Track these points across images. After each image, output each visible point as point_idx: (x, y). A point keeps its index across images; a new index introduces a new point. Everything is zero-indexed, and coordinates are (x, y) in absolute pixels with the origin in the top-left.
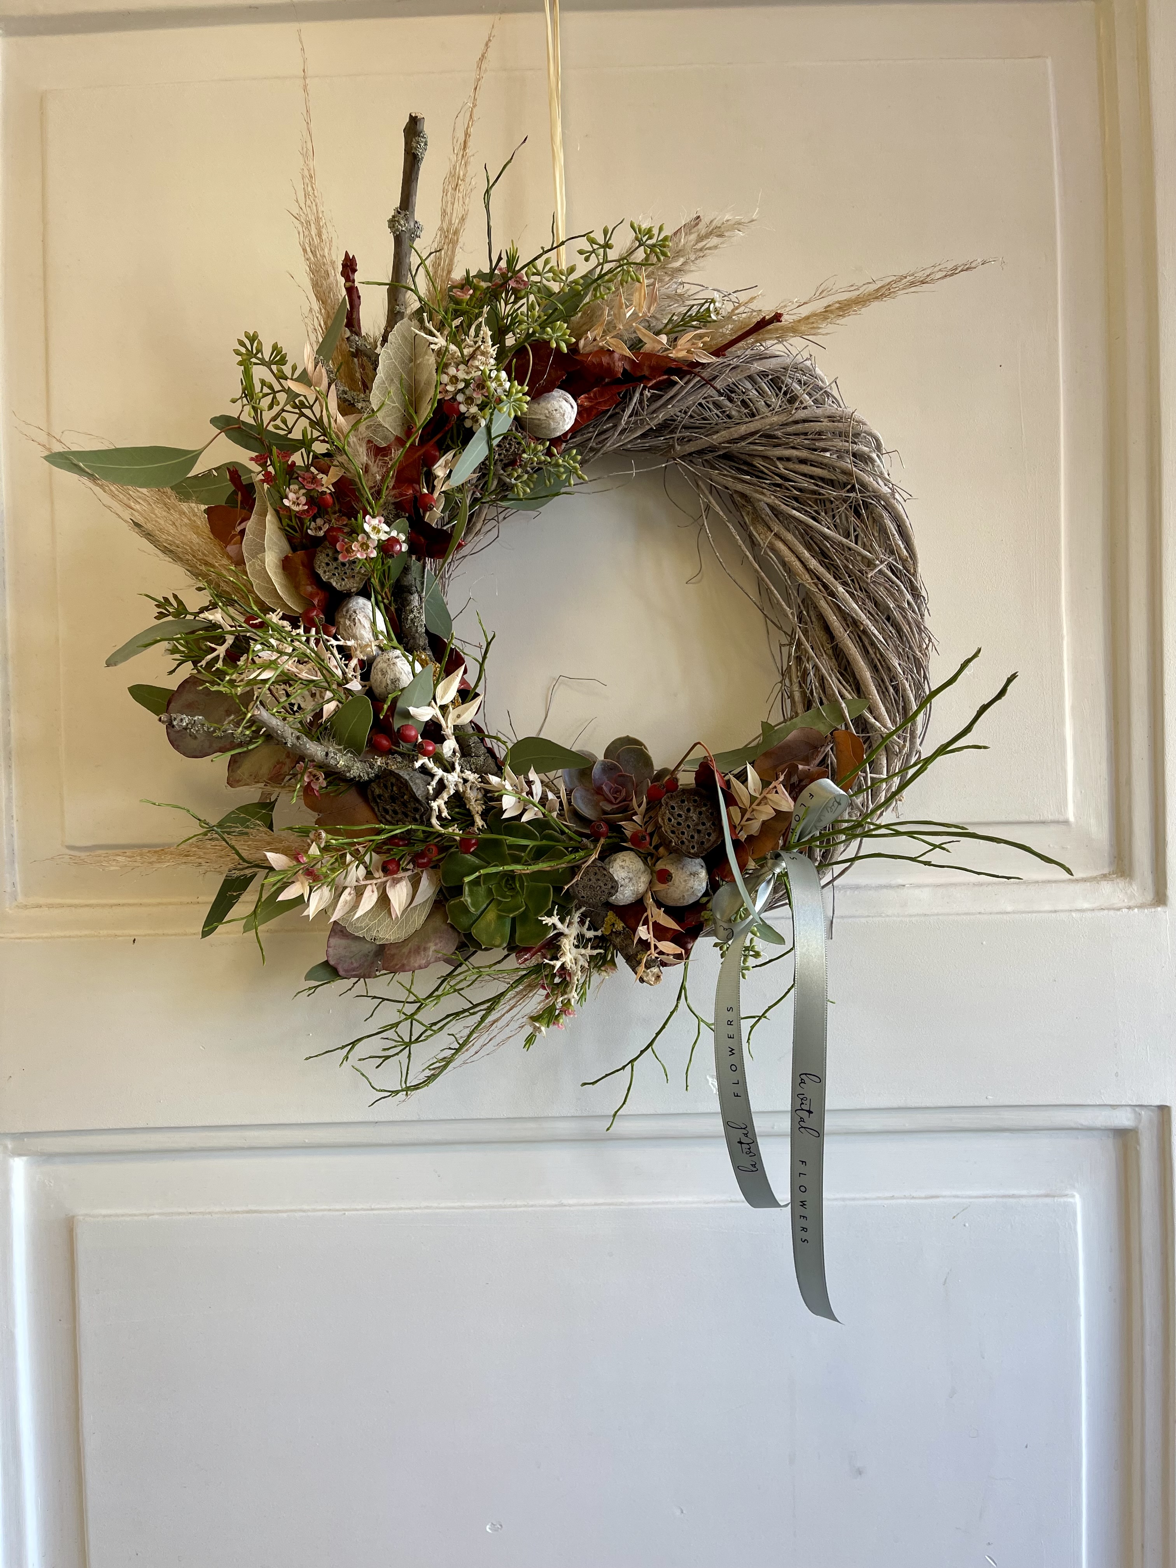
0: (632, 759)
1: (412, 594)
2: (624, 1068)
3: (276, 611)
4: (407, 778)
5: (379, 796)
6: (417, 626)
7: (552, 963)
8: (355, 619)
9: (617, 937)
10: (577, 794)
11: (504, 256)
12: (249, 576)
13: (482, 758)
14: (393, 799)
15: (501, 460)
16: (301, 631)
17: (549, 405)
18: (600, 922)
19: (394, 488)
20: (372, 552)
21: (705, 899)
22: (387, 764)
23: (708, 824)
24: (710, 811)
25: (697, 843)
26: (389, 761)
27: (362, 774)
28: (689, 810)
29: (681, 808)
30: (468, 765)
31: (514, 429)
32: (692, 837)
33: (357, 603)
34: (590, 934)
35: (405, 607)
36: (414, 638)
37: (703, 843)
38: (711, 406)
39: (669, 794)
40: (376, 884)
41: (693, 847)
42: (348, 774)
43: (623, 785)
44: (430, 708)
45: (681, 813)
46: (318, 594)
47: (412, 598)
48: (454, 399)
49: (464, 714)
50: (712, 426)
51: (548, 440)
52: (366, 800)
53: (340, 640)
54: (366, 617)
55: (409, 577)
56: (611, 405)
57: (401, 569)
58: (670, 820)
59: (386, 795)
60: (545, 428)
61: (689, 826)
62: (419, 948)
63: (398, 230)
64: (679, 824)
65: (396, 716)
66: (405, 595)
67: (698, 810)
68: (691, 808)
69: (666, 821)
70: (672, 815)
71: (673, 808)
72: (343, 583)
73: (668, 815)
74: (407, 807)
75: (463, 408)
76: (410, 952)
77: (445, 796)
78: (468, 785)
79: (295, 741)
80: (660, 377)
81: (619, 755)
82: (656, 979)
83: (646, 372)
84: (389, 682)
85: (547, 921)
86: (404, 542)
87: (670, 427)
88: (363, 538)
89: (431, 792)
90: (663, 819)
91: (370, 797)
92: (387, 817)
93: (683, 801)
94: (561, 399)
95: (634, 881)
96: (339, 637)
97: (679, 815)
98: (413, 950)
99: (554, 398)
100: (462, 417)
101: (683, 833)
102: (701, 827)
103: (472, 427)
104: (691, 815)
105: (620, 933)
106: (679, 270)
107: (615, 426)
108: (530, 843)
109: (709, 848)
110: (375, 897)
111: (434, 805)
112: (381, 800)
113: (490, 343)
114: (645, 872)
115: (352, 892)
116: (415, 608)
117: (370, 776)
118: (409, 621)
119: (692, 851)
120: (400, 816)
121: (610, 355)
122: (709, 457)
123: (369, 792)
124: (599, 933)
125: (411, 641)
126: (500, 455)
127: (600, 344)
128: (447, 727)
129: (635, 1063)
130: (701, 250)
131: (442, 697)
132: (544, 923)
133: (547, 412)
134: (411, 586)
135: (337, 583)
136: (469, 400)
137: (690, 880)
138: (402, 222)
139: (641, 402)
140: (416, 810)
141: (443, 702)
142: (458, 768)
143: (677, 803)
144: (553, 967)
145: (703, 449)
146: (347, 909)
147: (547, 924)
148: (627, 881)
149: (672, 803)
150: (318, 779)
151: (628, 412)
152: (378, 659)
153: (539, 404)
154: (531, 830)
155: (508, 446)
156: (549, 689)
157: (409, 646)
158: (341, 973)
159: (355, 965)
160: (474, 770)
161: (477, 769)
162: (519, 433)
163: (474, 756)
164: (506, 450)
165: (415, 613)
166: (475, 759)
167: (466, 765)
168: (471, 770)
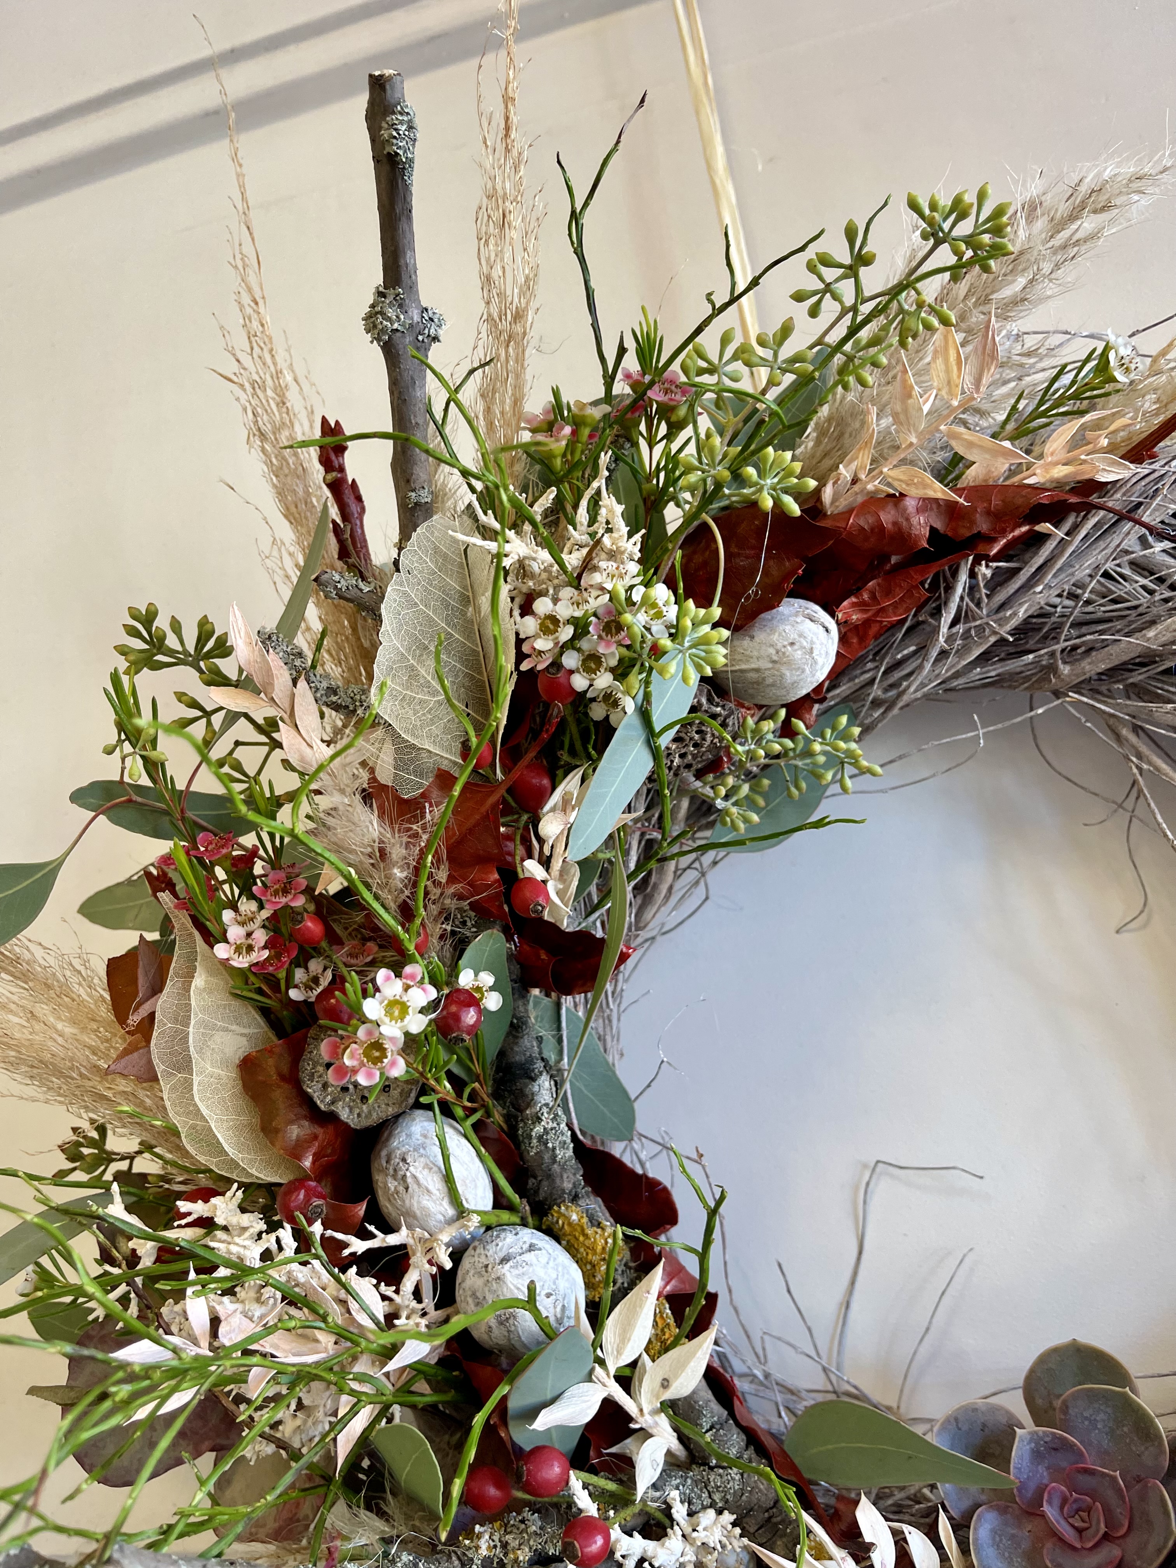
0: (1103, 1417)
1: (534, 1079)
6: (554, 1149)
8: (405, 1176)
10: (981, 1535)
11: (630, 344)
12: (171, 1113)
15: (689, 766)
17: (775, 637)
20: (393, 1063)
31: (704, 701)
33: (409, 1136)
35: (521, 1111)
36: (549, 1176)
38: (1127, 571)
43: (1094, 1496)
44: (594, 1385)
47: (536, 1088)
48: (556, 665)
49: (676, 1377)
50: (1140, 610)
51: (783, 706)
53: (372, 1237)
54: (429, 1165)
55: (526, 1042)
60: (773, 685)
63: (383, 331)
65: (512, 1424)
75: (579, 682)
80: (1013, 531)
83: (983, 525)
86: (492, 989)
87: (1040, 629)
88: (370, 1034)
94: (800, 619)
96: (372, 1228)
99: (784, 620)
100: (581, 700)
103: (608, 717)
106: (1018, 301)
107: (923, 648)
113: (625, 530)
116: (545, 1110)
118: (535, 1141)
121: (896, 505)
122: (1137, 677)
125: (545, 1183)
126: (682, 756)
127: (870, 487)
128: (641, 1410)
130: (1064, 247)
131: (620, 1353)
133: (772, 651)
135: (351, 1111)
136: (592, 662)
138: (391, 313)
139: (972, 589)
141: (625, 1361)
142: (680, 1512)
145: (1125, 663)
151: (948, 616)
153: (752, 637)
155: (697, 737)
157: (542, 1196)
160: (720, 1505)
161: (727, 1501)
162: (717, 706)
163: (718, 1466)
164: (696, 745)
165: (547, 1121)
166: (720, 1475)
167: (700, 1497)
168: (712, 1505)
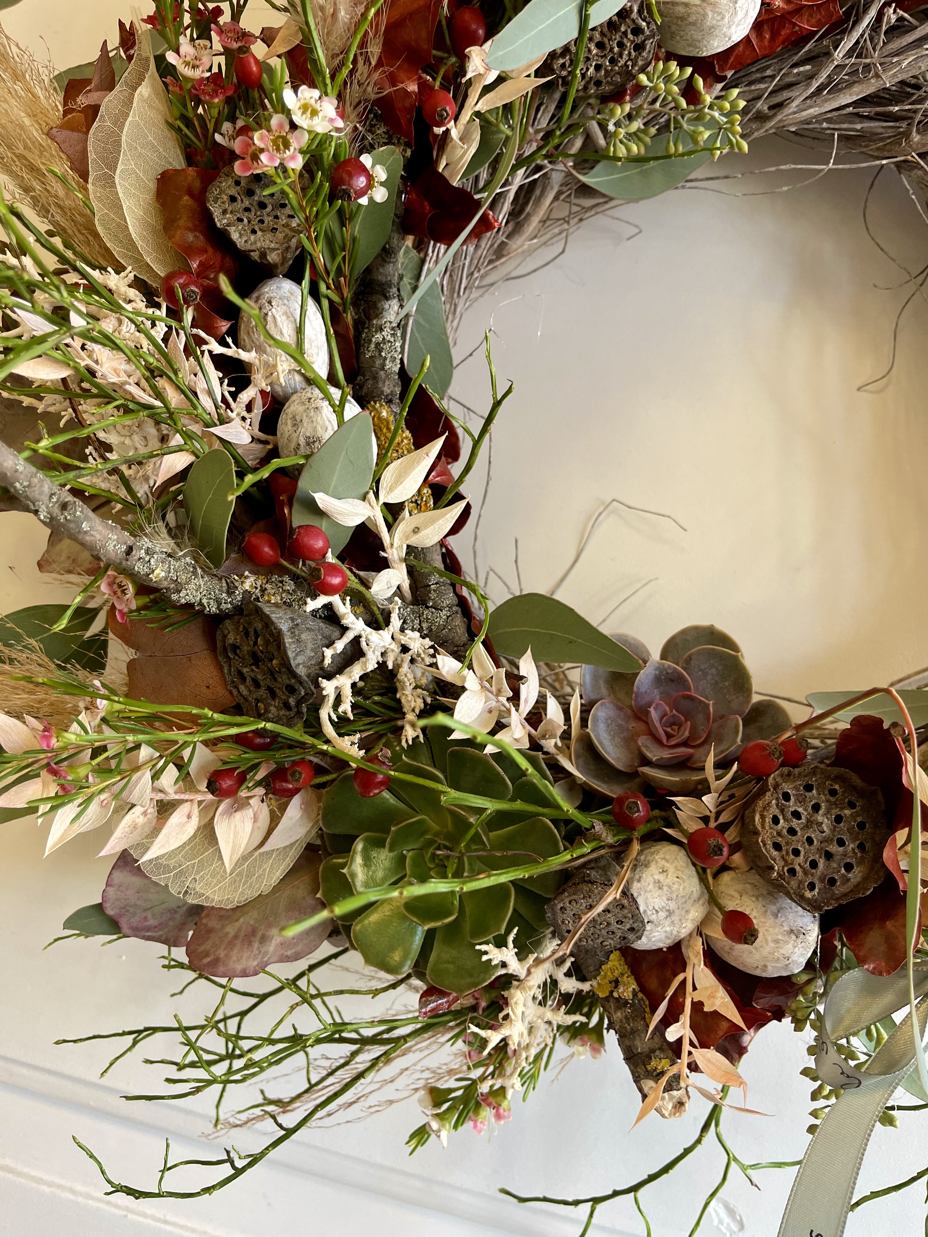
0: (713, 671)
1: (387, 298)
2: (576, 1203)
3: (124, 269)
4: (284, 626)
5: (235, 648)
6: (385, 358)
7: (483, 1033)
8: (266, 314)
9: (618, 1008)
10: (599, 713)
12: (91, 196)
13: (444, 613)
14: (256, 660)
15: (598, 83)
16: (162, 313)
18: (591, 968)
19: (380, 63)
20: (293, 158)
21: (805, 978)
22: (263, 590)
23: (851, 846)
24: (859, 819)
25: (822, 880)
26: (268, 586)
27: (205, 601)
28: (816, 808)
29: (801, 800)
30: (417, 622)
32: (814, 864)
33: (279, 288)
34: (569, 985)
35: (370, 319)
36: (375, 378)
37: (832, 882)
39: (785, 770)
40: (200, 803)
41: (812, 886)
42: (174, 597)
43: (688, 715)
44: (365, 504)
45: (800, 810)
46: (206, 251)
47: (387, 306)
49: (426, 527)
51: (693, 61)
52: (213, 648)
53: (227, 346)
54: (288, 315)
55: (390, 268)
56: (820, 25)
57: (377, 250)
58: (776, 820)
59: (245, 648)
60: (694, 24)
61: (810, 841)
62: (254, 932)
64: (792, 831)
65: (296, 506)
66: (374, 298)
67: (835, 812)
68: (823, 805)
69: (768, 820)
70: (782, 811)
71: (787, 797)
72: (252, 237)
73: (774, 810)
74: (275, 680)
76: (236, 937)
77: (356, 672)
78: (407, 657)
79: (56, 511)
81: (690, 658)
82: (674, 1107)
84: (302, 441)
85: (495, 955)
86: (382, 184)
88: (281, 126)
89: (328, 661)
90: (763, 817)
91: (219, 644)
92: (242, 688)
93: (808, 788)
95: (675, 918)
96: (229, 340)
97: (797, 815)
98: (242, 934)
101: (796, 853)
102: (834, 848)
104: (820, 818)
105: (626, 1002)
107: (811, 77)
108: (490, 805)
109: (845, 895)
110: (194, 823)
111: (329, 687)
112: (237, 654)
114: (699, 899)
115: (150, 810)
116: (388, 325)
117: (224, 606)
118: (373, 346)
119: (808, 894)
120: (262, 692)
123: (219, 637)
124: (586, 987)
125: (370, 382)
126: (598, 68)
128: (392, 545)
129: (600, 1207)
131: (391, 489)
132: (485, 958)
134: (390, 285)
135: (241, 236)
137: (787, 942)
139: (875, 28)
140: (292, 690)
141: (393, 499)
142: (396, 622)
143: (796, 788)
144: (484, 1042)
146: (135, 838)
147: (490, 961)
148: (662, 914)
149: (787, 787)
150: (123, 592)
151: (847, 43)
152: (294, 397)
154: (499, 773)
155: (616, 49)
156: (589, 518)
157: (365, 390)
158: (125, 929)
159: (152, 922)
160: (425, 632)
161: (430, 630)
162: (644, 20)
163: (431, 607)
164: (613, 61)
165: (387, 333)
166: (432, 613)
167: (413, 621)
168: (420, 630)
